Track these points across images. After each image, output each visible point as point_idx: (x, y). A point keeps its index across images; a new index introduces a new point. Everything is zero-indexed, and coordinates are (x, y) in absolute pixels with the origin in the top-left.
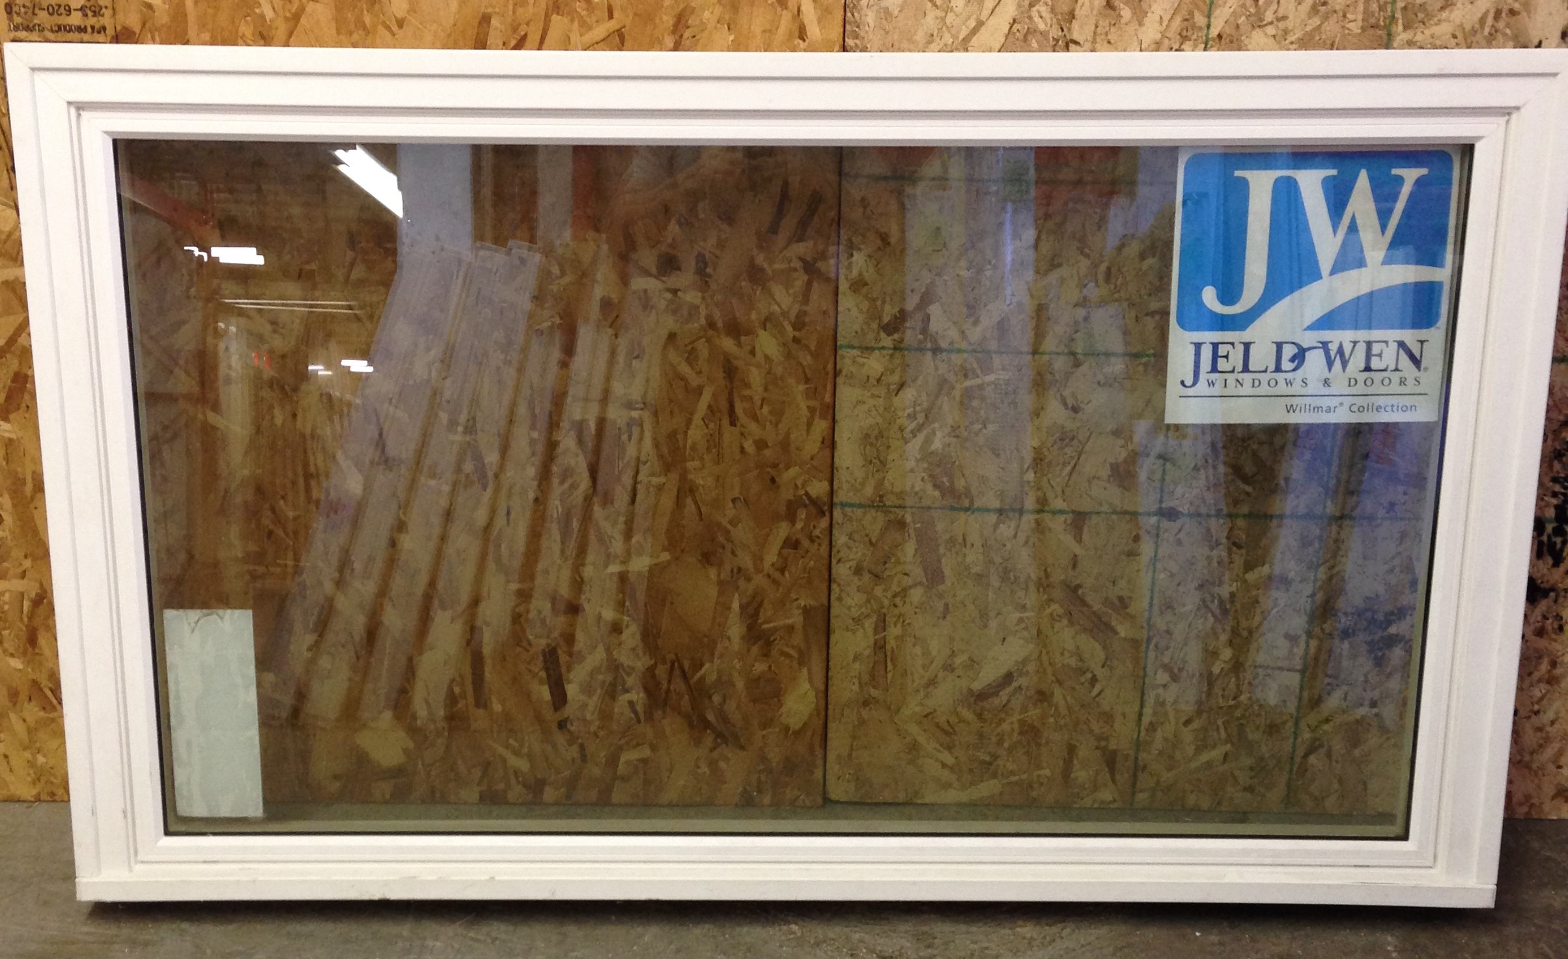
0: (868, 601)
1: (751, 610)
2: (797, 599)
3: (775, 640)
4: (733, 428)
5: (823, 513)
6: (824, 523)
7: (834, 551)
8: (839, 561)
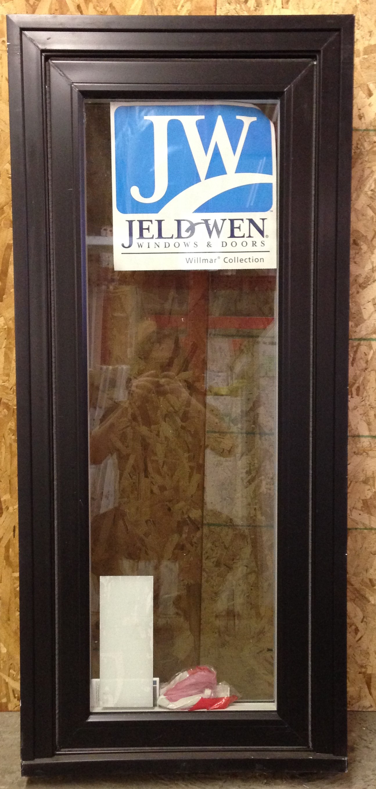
8: (207, 558)
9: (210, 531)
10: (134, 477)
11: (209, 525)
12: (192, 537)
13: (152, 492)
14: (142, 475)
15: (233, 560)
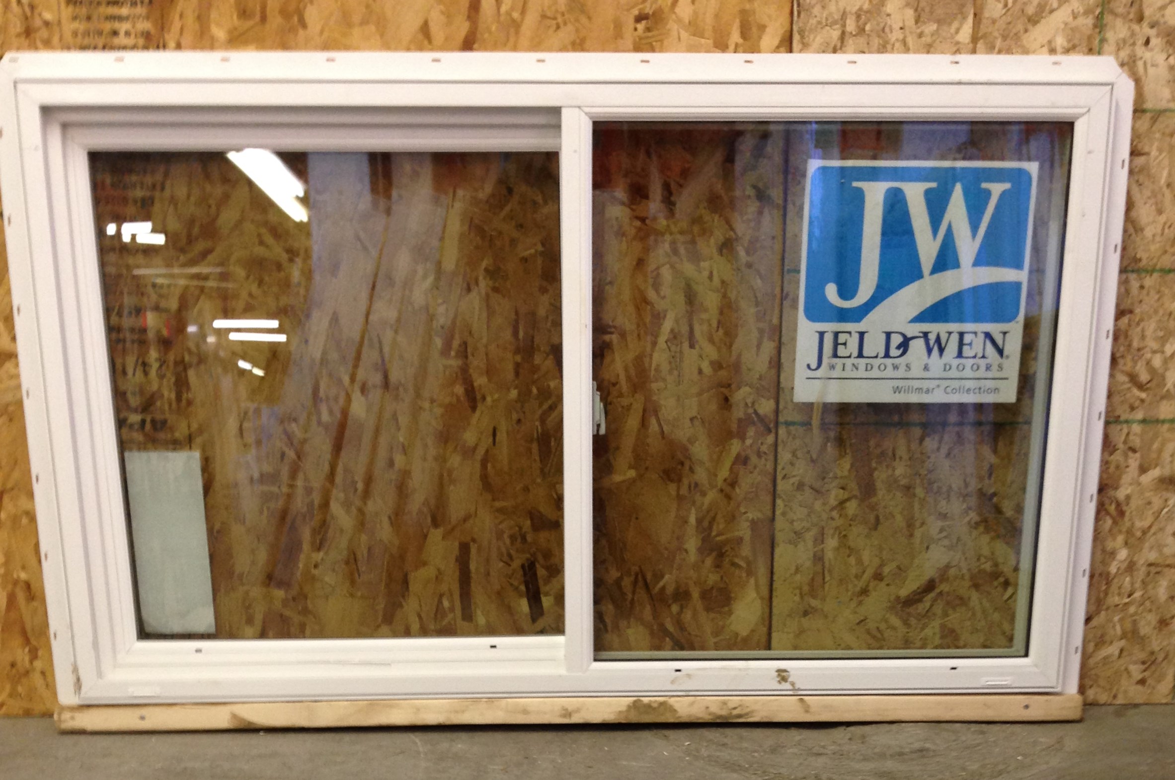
0: (809, 515)
1: (706, 524)
2: (745, 513)
3: (727, 551)
4: (692, 350)
5: (770, 431)
6: (770, 439)
7: (779, 468)
8: (784, 477)
9: (789, 433)
10: (673, 348)
11: (788, 424)
12: (759, 444)
13: (700, 372)
14: (686, 345)
15: (824, 478)
